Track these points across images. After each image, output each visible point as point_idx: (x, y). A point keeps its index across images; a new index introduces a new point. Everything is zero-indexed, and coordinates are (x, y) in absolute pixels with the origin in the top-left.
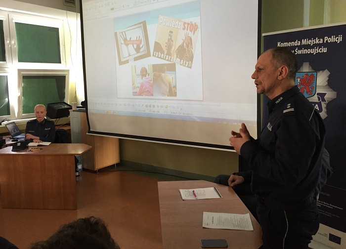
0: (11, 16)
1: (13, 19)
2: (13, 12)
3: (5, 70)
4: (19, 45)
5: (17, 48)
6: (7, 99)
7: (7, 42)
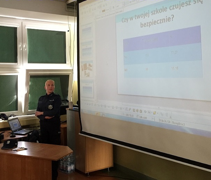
0: (24, 23)
1: (25, 26)
2: (26, 20)
3: (16, 71)
4: (30, 48)
5: (28, 51)
6: (16, 96)
7: (19, 46)
